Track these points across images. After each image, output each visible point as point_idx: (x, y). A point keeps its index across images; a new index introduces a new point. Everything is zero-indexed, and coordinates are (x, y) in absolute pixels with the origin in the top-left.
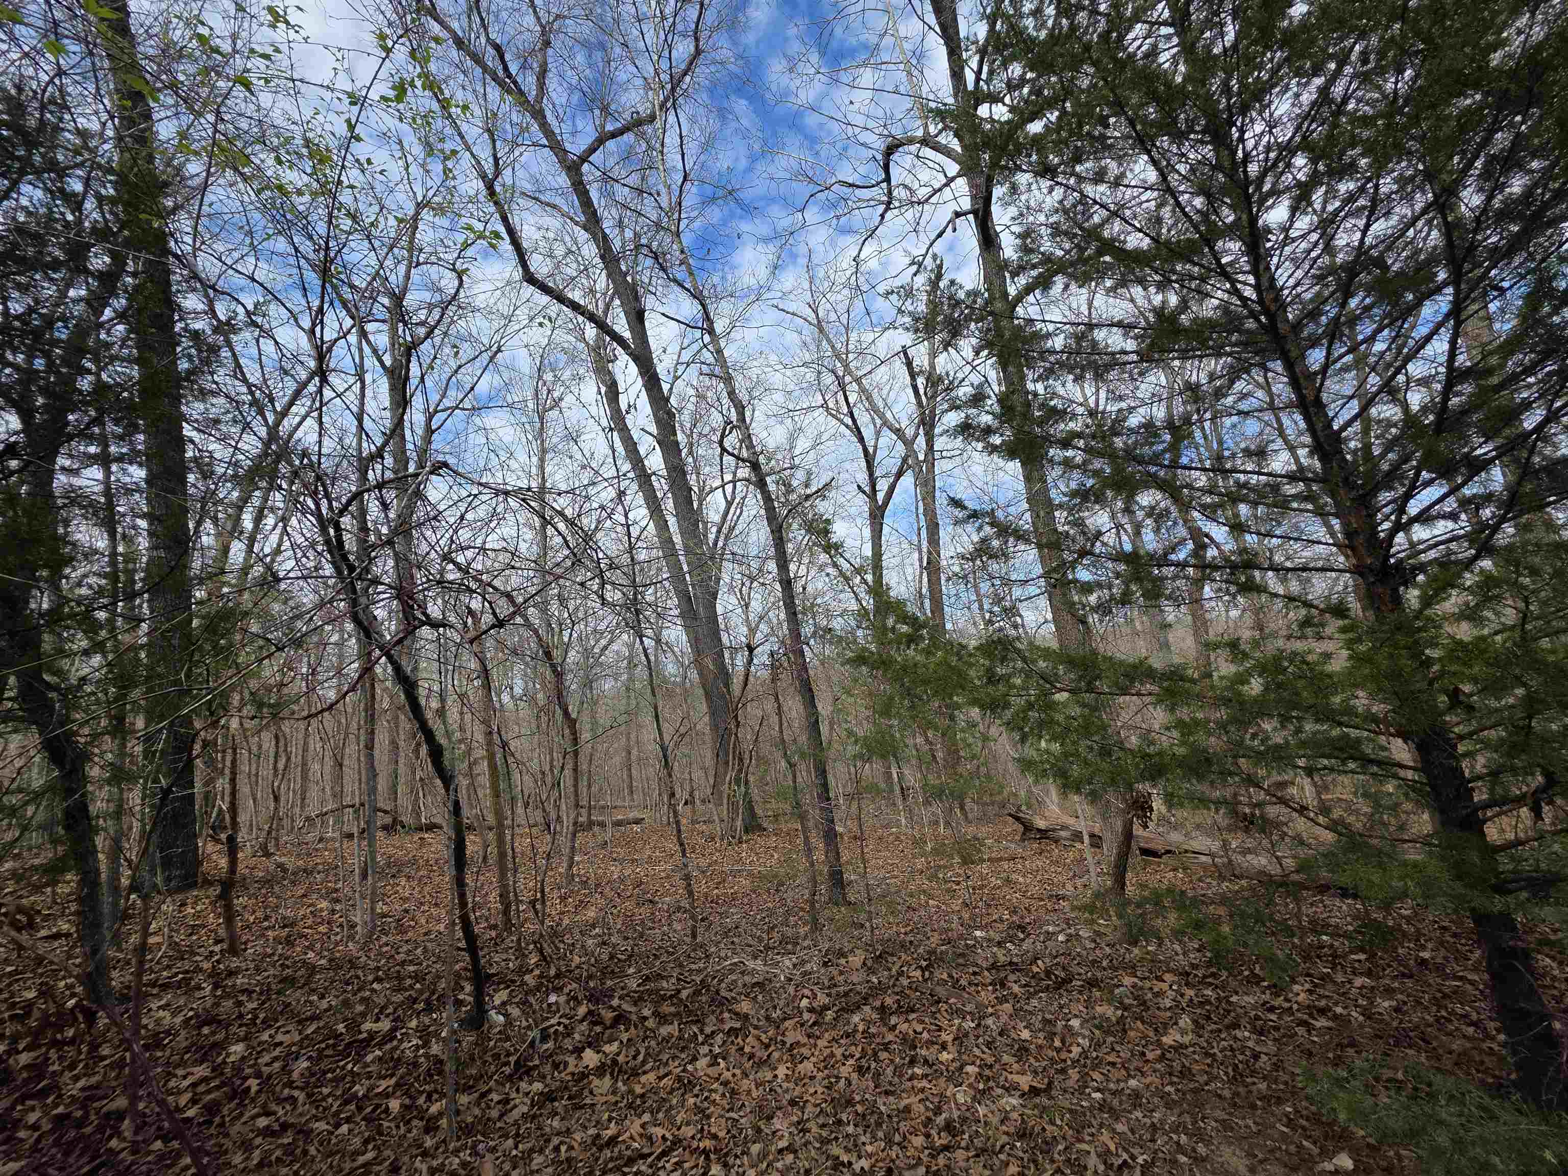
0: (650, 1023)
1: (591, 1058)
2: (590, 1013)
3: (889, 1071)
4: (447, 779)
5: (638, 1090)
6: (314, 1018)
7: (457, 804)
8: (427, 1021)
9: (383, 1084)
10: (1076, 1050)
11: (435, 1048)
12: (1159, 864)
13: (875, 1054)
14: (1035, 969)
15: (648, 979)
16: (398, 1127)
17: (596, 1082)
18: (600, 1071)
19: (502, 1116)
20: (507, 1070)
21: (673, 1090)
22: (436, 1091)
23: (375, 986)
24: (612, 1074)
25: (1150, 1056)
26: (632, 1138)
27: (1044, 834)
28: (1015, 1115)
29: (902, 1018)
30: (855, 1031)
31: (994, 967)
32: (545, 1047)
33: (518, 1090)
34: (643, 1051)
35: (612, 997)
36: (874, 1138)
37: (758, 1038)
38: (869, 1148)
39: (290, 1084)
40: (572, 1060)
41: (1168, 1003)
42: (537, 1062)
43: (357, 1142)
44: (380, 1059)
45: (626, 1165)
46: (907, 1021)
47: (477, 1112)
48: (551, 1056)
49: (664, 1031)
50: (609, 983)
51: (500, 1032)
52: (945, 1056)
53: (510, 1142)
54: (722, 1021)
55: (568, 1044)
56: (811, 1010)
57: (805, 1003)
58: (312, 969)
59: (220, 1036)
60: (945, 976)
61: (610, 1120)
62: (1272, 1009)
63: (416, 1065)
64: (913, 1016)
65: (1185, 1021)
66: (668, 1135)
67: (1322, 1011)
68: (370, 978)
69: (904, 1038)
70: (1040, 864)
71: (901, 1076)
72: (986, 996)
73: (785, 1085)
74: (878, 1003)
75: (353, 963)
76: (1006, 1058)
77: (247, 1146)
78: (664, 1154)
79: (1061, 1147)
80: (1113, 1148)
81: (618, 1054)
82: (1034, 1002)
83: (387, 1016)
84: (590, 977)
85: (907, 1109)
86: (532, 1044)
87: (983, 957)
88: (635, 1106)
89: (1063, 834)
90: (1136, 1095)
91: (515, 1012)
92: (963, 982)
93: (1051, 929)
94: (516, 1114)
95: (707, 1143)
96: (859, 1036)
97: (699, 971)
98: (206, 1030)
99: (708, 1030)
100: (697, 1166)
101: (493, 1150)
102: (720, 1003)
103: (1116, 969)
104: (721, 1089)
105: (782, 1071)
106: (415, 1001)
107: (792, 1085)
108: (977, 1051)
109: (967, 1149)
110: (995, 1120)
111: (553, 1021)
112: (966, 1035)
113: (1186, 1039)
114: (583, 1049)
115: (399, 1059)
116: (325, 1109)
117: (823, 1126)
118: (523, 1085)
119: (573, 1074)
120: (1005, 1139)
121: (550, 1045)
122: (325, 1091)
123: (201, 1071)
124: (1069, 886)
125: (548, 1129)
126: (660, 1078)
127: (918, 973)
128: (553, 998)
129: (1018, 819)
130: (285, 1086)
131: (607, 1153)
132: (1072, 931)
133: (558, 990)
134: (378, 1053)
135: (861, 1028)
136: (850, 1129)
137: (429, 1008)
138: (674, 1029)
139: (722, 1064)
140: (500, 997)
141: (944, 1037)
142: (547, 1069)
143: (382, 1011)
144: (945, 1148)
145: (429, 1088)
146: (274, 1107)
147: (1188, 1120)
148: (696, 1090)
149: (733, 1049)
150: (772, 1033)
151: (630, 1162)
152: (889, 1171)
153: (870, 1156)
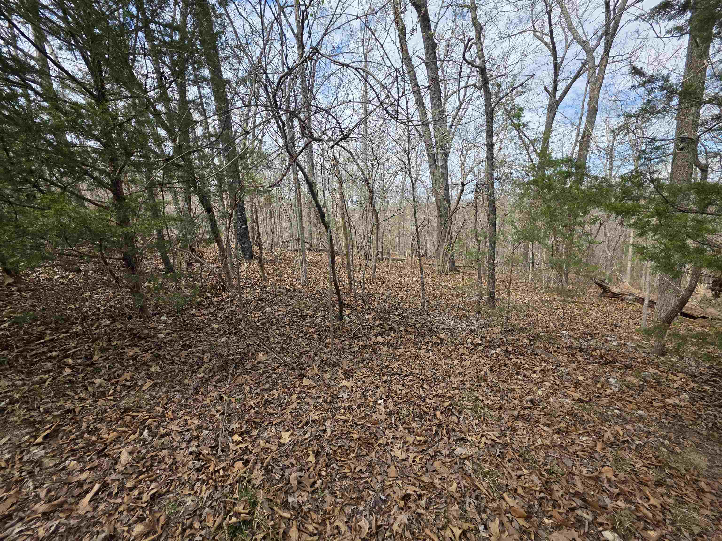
0: (403, 333)
1: (380, 339)
2: (380, 324)
3: (506, 374)
4: (327, 227)
5: (397, 353)
6: (289, 305)
7: (331, 237)
8: (324, 314)
9: (312, 330)
10: (609, 391)
11: (327, 323)
12: (692, 322)
13: (500, 367)
14: (594, 353)
15: (403, 317)
16: (316, 343)
17: (382, 347)
18: (384, 344)
19: (349, 349)
20: (351, 336)
21: (410, 357)
22: (328, 336)
23: (307, 299)
24: (388, 346)
25: (655, 404)
26: (394, 367)
27: (615, 295)
28: (568, 406)
29: (515, 357)
30: (492, 355)
31: (569, 347)
32: (364, 331)
33: (354, 343)
34: (400, 341)
35: (389, 321)
36: (495, 395)
37: (447, 348)
38: (492, 398)
39: (284, 323)
40: (373, 338)
41: (676, 386)
42: (361, 336)
43: (304, 344)
44: (310, 322)
46: (518, 358)
47: (341, 345)
48: (366, 335)
49: (408, 337)
50: (388, 316)
51: (348, 323)
52: (534, 376)
53: (352, 357)
54: (432, 339)
55: (372, 332)
56: (472, 344)
57: (469, 340)
58: (288, 291)
59: (263, 305)
61: (387, 360)
63: (321, 327)
64: (521, 357)
65: (685, 396)
66: (408, 370)
68: (306, 297)
69: (515, 364)
70: (608, 309)
71: (511, 377)
72: (563, 358)
73: (457, 367)
74: (504, 348)
75: (300, 291)
76: (567, 384)
77: (274, 337)
78: (406, 375)
79: (591, 425)
80: (621, 433)
81: (390, 340)
82: (590, 367)
83: (312, 309)
84: (381, 312)
85: (512, 390)
86: (359, 329)
87: (564, 342)
88: (396, 358)
89: (629, 297)
90: (642, 417)
91: (354, 318)
92: (551, 350)
93: (609, 338)
94: (354, 349)
95: (423, 377)
96: (493, 358)
97: (424, 319)
98: (260, 302)
99: (426, 340)
101: (346, 358)
102: (431, 331)
103: (646, 364)
104: (430, 361)
105: (456, 362)
106: (320, 307)
107: (460, 368)
108: (552, 378)
109: (540, 411)
110: (557, 406)
111: (367, 324)
112: (548, 371)
113: (682, 404)
114: (377, 335)
115: (316, 324)
116: (295, 332)
117: (472, 385)
118: (356, 341)
119: (374, 342)
120: (560, 413)
121: (366, 331)
122: (295, 327)
123: (260, 313)
124: (625, 323)
125: (364, 357)
126: (406, 352)
127: (528, 341)
128: (367, 316)
129: (600, 286)
131: (385, 370)
132: (622, 342)
133: (369, 314)
134: (309, 320)
135: (494, 355)
136: (485, 389)
137: (325, 310)
138: (412, 337)
139: (431, 353)
140: (348, 312)
141: (536, 368)
142: (365, 338)
143: (310, 307)
144: (529, 408)
145: (326, 334)
146: (280, 328)
147: (673, 436)
148: (420, 359)
149: (436, 349)
150: (453, 348)
151: (393, 374)
152: (501, 408)
153: (493, 401)
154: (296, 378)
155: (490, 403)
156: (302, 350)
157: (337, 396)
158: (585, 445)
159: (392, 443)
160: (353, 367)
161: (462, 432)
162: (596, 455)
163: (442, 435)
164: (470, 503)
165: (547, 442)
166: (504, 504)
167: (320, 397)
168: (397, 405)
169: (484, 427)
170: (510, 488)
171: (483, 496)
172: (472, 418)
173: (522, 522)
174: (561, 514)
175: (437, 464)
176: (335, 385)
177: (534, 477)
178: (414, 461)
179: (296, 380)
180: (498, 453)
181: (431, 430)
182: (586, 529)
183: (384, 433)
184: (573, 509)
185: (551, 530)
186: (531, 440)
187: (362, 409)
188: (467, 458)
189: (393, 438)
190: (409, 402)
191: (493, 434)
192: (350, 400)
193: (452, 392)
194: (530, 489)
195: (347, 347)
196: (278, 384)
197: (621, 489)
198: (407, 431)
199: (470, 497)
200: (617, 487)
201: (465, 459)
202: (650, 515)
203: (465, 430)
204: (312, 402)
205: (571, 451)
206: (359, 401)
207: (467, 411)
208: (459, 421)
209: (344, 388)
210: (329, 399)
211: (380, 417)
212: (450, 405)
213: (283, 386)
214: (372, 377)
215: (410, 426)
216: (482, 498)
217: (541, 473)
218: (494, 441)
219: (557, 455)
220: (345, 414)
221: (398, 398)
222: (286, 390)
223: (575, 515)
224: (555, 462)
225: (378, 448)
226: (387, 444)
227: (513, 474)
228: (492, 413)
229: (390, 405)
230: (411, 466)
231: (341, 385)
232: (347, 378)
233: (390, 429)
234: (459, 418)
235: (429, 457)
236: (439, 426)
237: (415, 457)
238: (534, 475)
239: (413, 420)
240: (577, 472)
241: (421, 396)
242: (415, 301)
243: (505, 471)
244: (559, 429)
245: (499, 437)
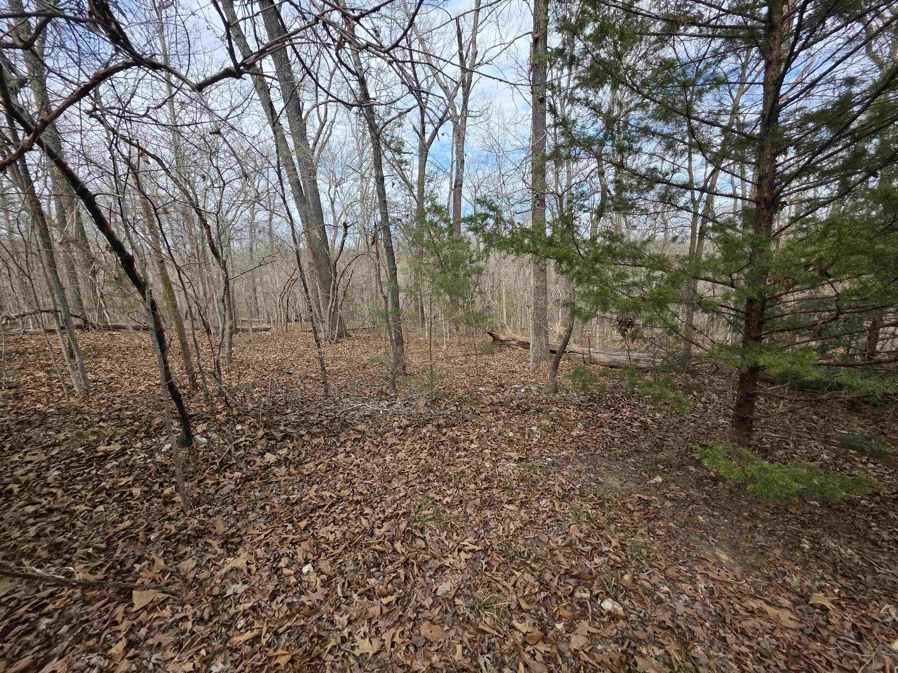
0: (306, 438)
1: (270, 457)
2: (266, 434)
3: (447, 454)
4: (141, 286)
5: (305, 472)
6: (54, 445)
8: (149, 443)
9: (124, 481)
10: (535, 440)
11: (159, 458)
13: (437, 447)
14: (511, 405)
16: (142, 503)
17: (276, 469)
18: (278, 463)
19: (217, 491)
20: (215, 467)
21: (327, 471)
22: (165, 481)
23: (101, 424)
24: (285, 465)
25: (567, 441)
26: (311, 498)
27: (503, 342)
28: (516, 471)
29: (449, 429)
30: (425, 435)
31: (491, 404)
32: (239, 453)
33: (224, 477)
34: (304, 452)
35: (279, 425)
36: (449, 487)
37: (372, 443)
38: (448, 492)
39: (48, 485)
40: (258, 459)
41: (572, 418)
42: (234, 462)
43: (115, 516)
44: (117, 466)
45: (311, 513)
46: (452, 430)
47: (198, 490)
48: (243, 458)
49: (315, 441)
50: (276, 418)
51: (205, 447)
52: (473, 446)
53: (230, 507)
54: (350, 435)
55: (254, 451)
56: (400, 427)
57: (395, 424)
58: (44, 416)
60: (468, 409)
61: (293, 490)
62: (616, 419)
63: (146, 468)
64: (454, 428)
65: (580, 425)
66: (333, 495)
67: (636, 419)
68: (97, 419)
69: (452, 439)
70: (501, 356)
71: (453, 456)
72: (490, 417)
73: (392, 464)
74: (435, 423)
75: (78, 411)
76: (503, 445)
77: (21, 525)
78: (332, 505)
79: (541, 484)
80: (564, 482)
81: (288, 455)
82: (513, 419)
83: (116, 441)
85: (463, 472)
86: (230, 452)
87: (486, 400)
88: (307, 481)
89: (513, 342)
90: (567, 458)
91: (214, 436)
92: (478, 412)
93: (516, 386)
94: (226, 490)
95: (359, 497)
96: (427, 439)
99: (342, 440)
100: (356, 509)
101: (219, 512)
102: (345, 425)
103: (549, 404)
104: (356, 469)
105: (388, 458)
106: (137, 432)
107: (396, 464)
108: (489, 443)
109: (497, 488)
111: (241, 440)
112: (482, 436)
113: (582, 433)
114: (264, 453)
115: (132, 466)
116: (81, 497)
117: (420, 483)
118: (227, 474)
119: (260, 467)
121: (242, 452)
122: (79, 487)
124: (517, 367)
125: (253, 497)
126: (317, 466)
127: (454, 408)
128: (239, 427)
129: (491, 335)
130: (43, 487)
131: (297, 508)
132: (527, 387)
133: (242, 422)
134: (115, 463)
135: (428, 435)
136: (436, 484)
137: (148, 436)
138: (321, 440)
139: (353, 456)
140: (200, 428)
141: (471, 437)
142: (242, 464)
143: (111, 439)
144: (486, 489)
145: (162, 479)
146: (37, 499)
147: (591, 466)
148: (341, 470)
149: (358, 448)
150: (379, 439)
151: (313, 511)
152: (461, 502)
153: (449, 496)
154: (110, 601)
155: (448, 499)
156: (111, 531)
157: (222, 597)
158: (547, 509)
159: (350, 634)
160: (239, 524)
161: (435, 558)
162: (559, 517)
163: (414, 578)
164: (485, 663)
165: (518, 524)
166: (517, 633)
167: (185, 618)
168: (335, 561)
169: (455, 537)
170: (513, 607)
171: (493, 640)
172: (438, 531)
173: (542, 647)
174: (565, 608)
175: (425, 629)
176: (212, 575)
177: (528, 577)
178: (393, 645)
179: (111, 605)
180: (485, 566)
181: (397, 577)
182: (590, 611)
183: (332, 623)
184: (572, 595)
185: (567, 635)
186: (506, 528)
187: (279, 599)
188: (456, 595)
189: (350, 622)
190: (353, 545)
191: (468, 542)
192: (251, 592)
193: (404, 505)
194: (531, 594)
195: (212, 491)
196: (62, 638)
197: (592, 545)
198: (366, 599)
199: (482, 654)
200: (588, 544)
201: (454, 597)
202: (618, 559)
203: (437, 552)
204: (167, 639)
205: (541, 523)
206: (270, 587)
207: (429, 523)
208: (426, 544)
209: (233, 575)
210: (207, 611)
211: (315, 597)
212: (408, 526)
213: (78, 640)
214: (280, 531)
215: (368, 587)
216: (494, 644)
217: (531, 568)
218: (473, 551)
219: (532, 536)
220: (249, 626)
221: (333, 547)
222: (91, 643)
223: (577, 600)
224: (535, 545)
225: (331, 657)
226: (344, 640)
227: (509, 585)
228: (455, 513)
229: (324, 565)
230: (391, 656)
231: (224, 571)
232: (232, 552)
233: (338, 609)
234: (424, 539)
235: (410, 625)
236: (406, 564)
237: (394, 636)
238: (526, 574)
239: (371, 575)
240: (554, 545)
241: (365, 529)
242: (307, 386)
243: (500, 587)
244: (521, 502)
245: (476, 544)
